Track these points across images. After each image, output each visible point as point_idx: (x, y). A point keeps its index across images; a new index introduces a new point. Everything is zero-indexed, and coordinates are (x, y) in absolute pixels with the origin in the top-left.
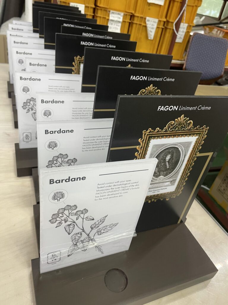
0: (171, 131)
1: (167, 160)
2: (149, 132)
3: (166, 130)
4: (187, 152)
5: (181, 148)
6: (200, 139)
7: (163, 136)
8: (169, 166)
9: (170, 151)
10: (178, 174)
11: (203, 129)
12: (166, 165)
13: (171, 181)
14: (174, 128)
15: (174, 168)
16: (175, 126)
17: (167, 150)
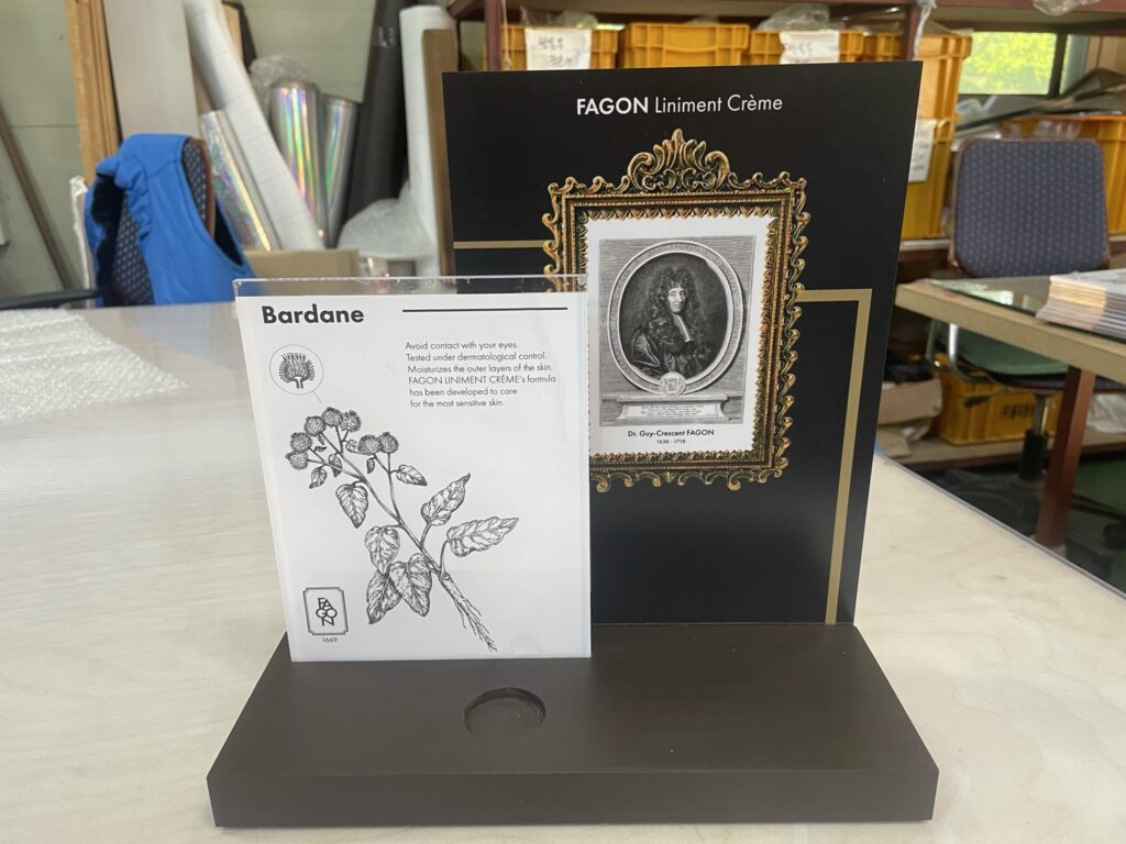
0: (650, 192)
1: (675, 308)
2: (572, 192)
3: (631, 184)
4: (750, 279)
5: (714, 262)
6: (784, 226)
7: (629, 208)
8: (691, 335)
9: (675, 269)
10: (742, 373)
11: (781, 185)
12: (676, 329)
13: (723, 404)
14: (659, 180)
15: (715, 346)
16: (661, 172)
17: (661, 267)
